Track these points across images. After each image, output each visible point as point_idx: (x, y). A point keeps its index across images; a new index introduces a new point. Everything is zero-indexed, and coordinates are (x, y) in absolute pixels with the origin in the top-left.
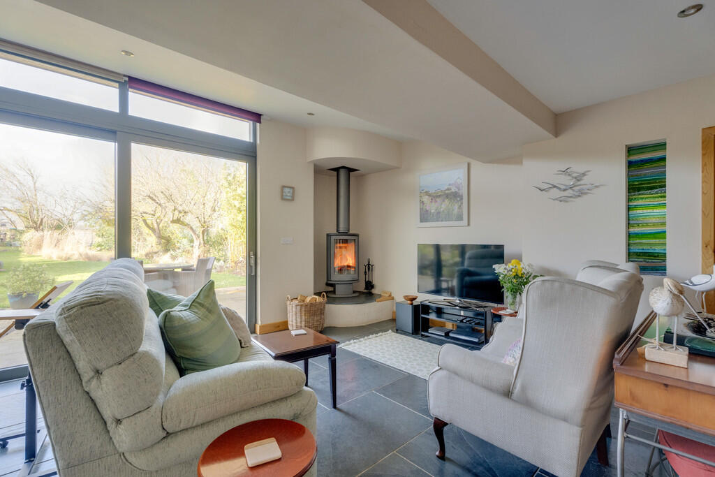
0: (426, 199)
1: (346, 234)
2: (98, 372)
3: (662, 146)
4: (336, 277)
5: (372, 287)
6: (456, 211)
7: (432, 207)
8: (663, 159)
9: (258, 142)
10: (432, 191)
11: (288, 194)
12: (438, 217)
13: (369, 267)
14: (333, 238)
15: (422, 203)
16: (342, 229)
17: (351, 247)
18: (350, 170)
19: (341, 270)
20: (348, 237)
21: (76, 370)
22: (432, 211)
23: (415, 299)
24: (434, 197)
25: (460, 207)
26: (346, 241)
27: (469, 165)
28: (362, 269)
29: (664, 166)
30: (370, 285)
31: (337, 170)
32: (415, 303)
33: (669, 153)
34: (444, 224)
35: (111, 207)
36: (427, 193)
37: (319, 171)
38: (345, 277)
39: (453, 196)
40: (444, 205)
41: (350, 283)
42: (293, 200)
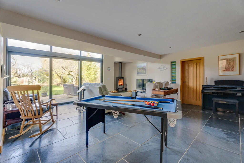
0: (139, 69)
1: (121, 77)
2: (104, 91)
3: (175, 62)
4: (119, 87)
5: (127, 89)
6: (144, 72)
7: (140, 71)
8: (175, 64)
9: (103, 58)
10: (140, 68)
11: (109, 69)
12: (141, 73)
13: (126, 85)
14: (118, 78)
15: (138, 70)
16: (120, 76)
17: (122, 80)
18: (122, 63)
19: (120, 85)
20: (121, 78)
21: (102, 91)
22: (140, 72)
23: (136, 91)
24: (140, 69)
25: (145, 71)
26: (121, 79)
27: (147, 63)
28: (124, 85)
29: (175, 65)
30: (126, 89)
31: (119, 63)
32: (136, 92)
33: (176, 63)
34: (142, 75)
35: (48, 70)
36: (139, 68)
37: (115, 63)
38: (121, 87)
39: (144, 69)
40: (142, 71)
41: (122, 88)
42: (110, 70)
